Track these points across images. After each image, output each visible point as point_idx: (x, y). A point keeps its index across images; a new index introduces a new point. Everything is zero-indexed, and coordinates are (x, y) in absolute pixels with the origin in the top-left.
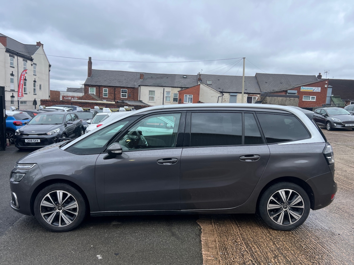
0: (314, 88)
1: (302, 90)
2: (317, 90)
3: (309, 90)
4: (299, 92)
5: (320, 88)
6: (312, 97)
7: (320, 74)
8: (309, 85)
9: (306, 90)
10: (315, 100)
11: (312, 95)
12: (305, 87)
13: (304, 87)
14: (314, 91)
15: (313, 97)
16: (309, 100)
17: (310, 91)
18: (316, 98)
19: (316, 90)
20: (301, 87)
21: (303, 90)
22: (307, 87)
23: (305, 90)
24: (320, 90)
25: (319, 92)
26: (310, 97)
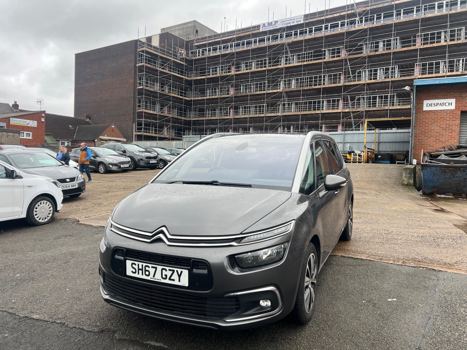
0: (28, 121)
1: (12, 123)
2: (33, 125)
3: (22, 123)
4: (8, 125)
5: (36, 122)
6: (26, 133)
7: (15, 102)
8: (21, 117)
9: (18, 124)
10: (31, 138)
11: (26, 130)
12: (16, 119)
13: (14, 119)
14: (29, 125)
15: (28, 134)
16: (23, 136)
17: (24, 124)
18: (32, 135)
19: (31, 123)
20: (11, 118)
21: (14, 123)
22: (19, 120)
23: (16, 122)
24: (36, 124)
25: (34, 126)
26: (23, 133)
